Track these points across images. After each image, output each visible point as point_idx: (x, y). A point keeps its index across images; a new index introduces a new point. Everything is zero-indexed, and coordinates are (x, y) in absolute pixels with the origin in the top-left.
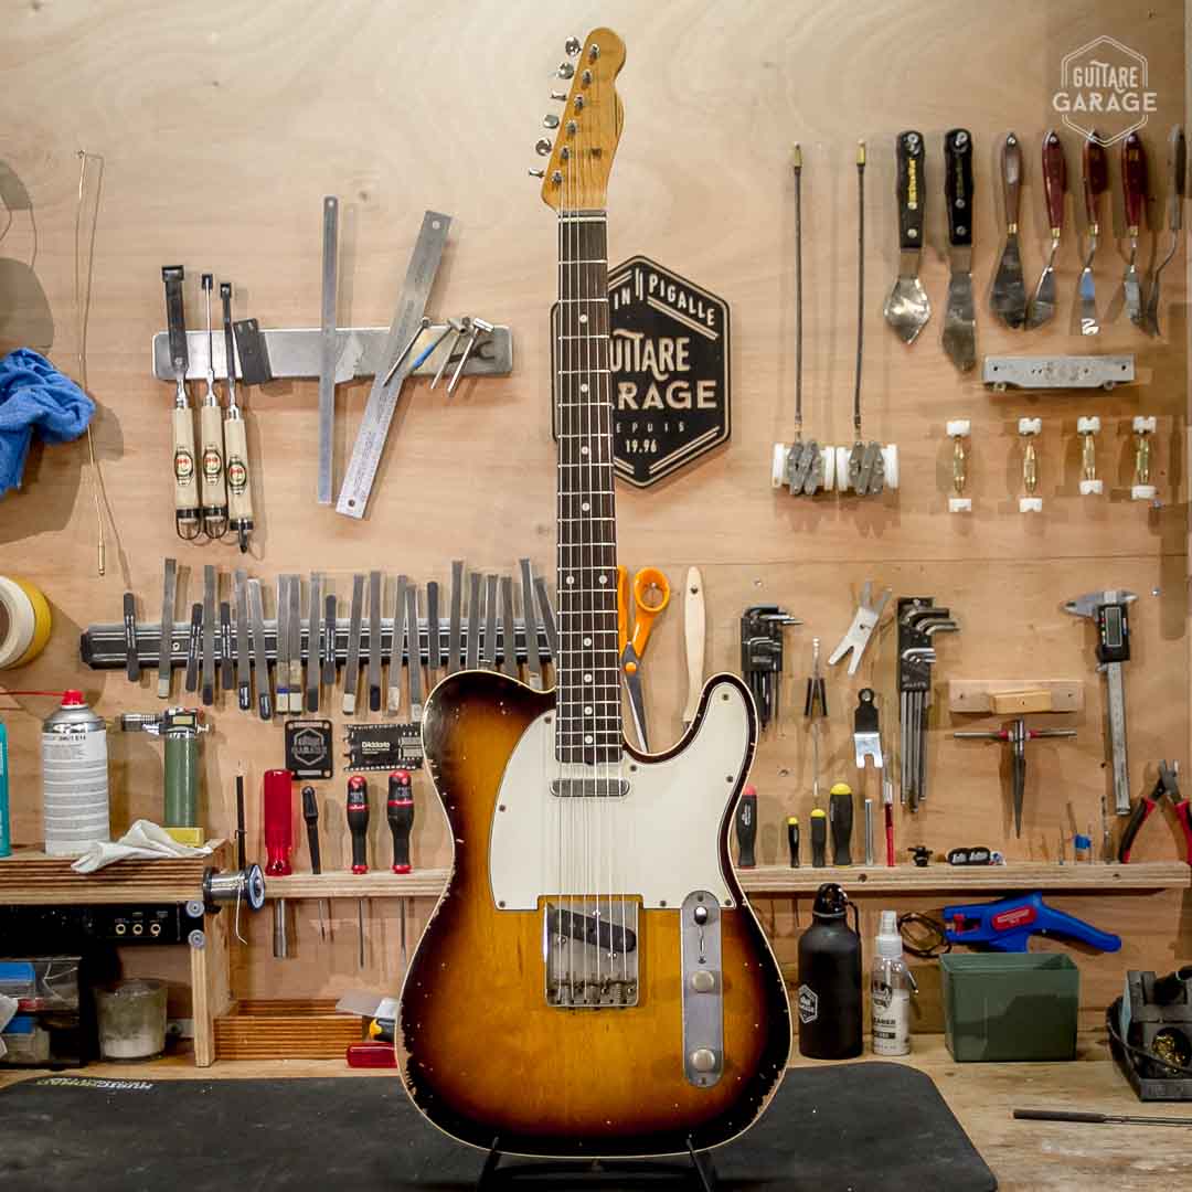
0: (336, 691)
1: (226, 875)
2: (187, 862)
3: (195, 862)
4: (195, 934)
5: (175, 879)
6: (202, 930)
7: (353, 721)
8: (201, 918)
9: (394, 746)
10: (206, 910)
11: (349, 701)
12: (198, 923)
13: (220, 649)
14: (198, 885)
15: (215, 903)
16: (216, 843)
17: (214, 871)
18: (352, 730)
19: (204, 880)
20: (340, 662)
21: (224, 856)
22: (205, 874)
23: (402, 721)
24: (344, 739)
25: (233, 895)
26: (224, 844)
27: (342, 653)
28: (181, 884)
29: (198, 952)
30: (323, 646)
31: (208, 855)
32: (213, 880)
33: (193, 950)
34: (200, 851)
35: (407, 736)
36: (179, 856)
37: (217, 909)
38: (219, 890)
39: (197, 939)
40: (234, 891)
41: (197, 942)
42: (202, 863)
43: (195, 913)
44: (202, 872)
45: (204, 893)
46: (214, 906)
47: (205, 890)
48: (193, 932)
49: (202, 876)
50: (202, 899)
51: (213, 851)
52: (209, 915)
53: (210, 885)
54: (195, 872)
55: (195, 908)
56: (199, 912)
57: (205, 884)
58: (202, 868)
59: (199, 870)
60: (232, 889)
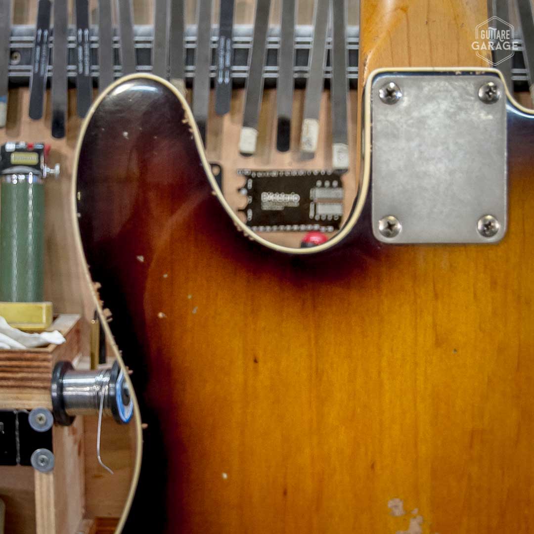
0: (228, 123)
1: (83, 373)
3: (41, 356)
4: (40, 454)
5: (14, 379)
6: (51, 449)
7: (251, 165)
8: (50, 432)
9: (306, 200)
10: (55, 421)
11: (248, 138)
12: (45, 440)
13: (75, 62)
14: (45, 388)
15: (70, 411)
16: (68, 322)
17: (65, 368)
18: (249, 177)
19: (53, 380)
20: (238, 85)
21: (78, 341)
22: (55, 371)
23: (317, 166)
24: (239, 190)
25: (93, 402)
26: (78, 323)
27: (241, 71)
28: (22, 385)
29: (44, 476)
30: (214, 61)
31: (58, 347)
32: (66, 381)
33: (37, 474)
34: (46, 337)
35: (323, 186)
37: (70, 420)
38: (74, 393)
39: (43, 461)
40: (94, 397)
41: (42, 464)
42: (50, 356)
43: (41, 426)
44: (51, 370)
45: (53, 399)
46: (66, 415)
47: (55, 394)
48: (38, 451)
49: (50, 376)
50: (51, 407)
51: (65, 337)
52: (59, 427)
53: (61, 387)
54: (41, 370)
55: (41, 419)
56: (46, 424)
57: (55, 386)
58: (50, 365)
59: (46, 367)
60: (92, 394)
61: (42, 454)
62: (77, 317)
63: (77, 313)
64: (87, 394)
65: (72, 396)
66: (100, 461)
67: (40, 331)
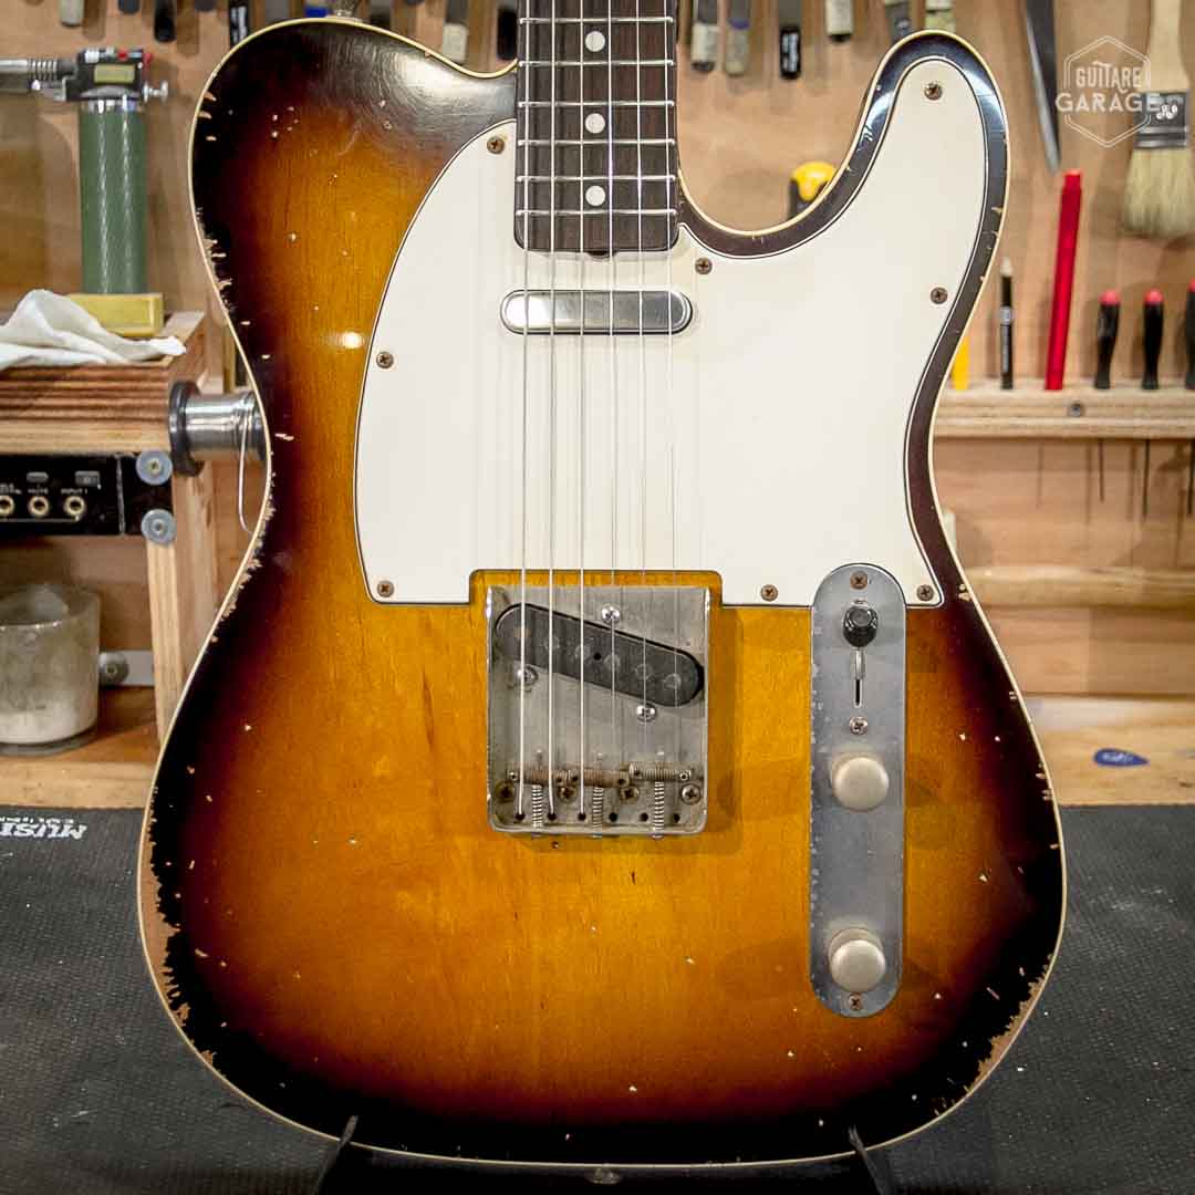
0: (424, 16)
1: (213, 399)
2: (134, 373)
3: (151, 374)
4: (153, 517)
5: (114, 408)
6: (170, 509)
8: (167, 485)
10: (175, 469)
12: (162, 497)
14: (159, 420)
15: (196, 455)
16: (187, 322)
17: (188, 390)
19: (172, 408)
21: (203, 352)
22: (172, 397)
25: (231, 440)
26: (203, 324)
28: (124, 417)
29: (161, 549)
31: (176, 358)
32: (189, 410)
33: (150, 547)
34: (156, 346)
36: (119, 359)
37: (197, 468)
38: (203, 428)
39: (159, 527)
40: (232, 431)
41: (158, 533)
42: (165, 374)
43: (155, 476)
44: (168, 393)
45: (171, 435)
46: (190, 459)
47: (174, 430)
48: (151, 513)
49: (167, 402)
50: (169, 449)
51: (185, 345)
52: (181, 479)
53: (183, 419)
54: (152, 394)
55: (154, 466)
56: (161, 473)
57: (173, 419)
58: (167, 386)
59: (160, 390)
60: (230, 428)
61: (157, 517)
62: (201, 315)
63: (201, 310)
64: (223, 429)
65: (199, 432)
66: (243, 523)
67: (148, 337)
